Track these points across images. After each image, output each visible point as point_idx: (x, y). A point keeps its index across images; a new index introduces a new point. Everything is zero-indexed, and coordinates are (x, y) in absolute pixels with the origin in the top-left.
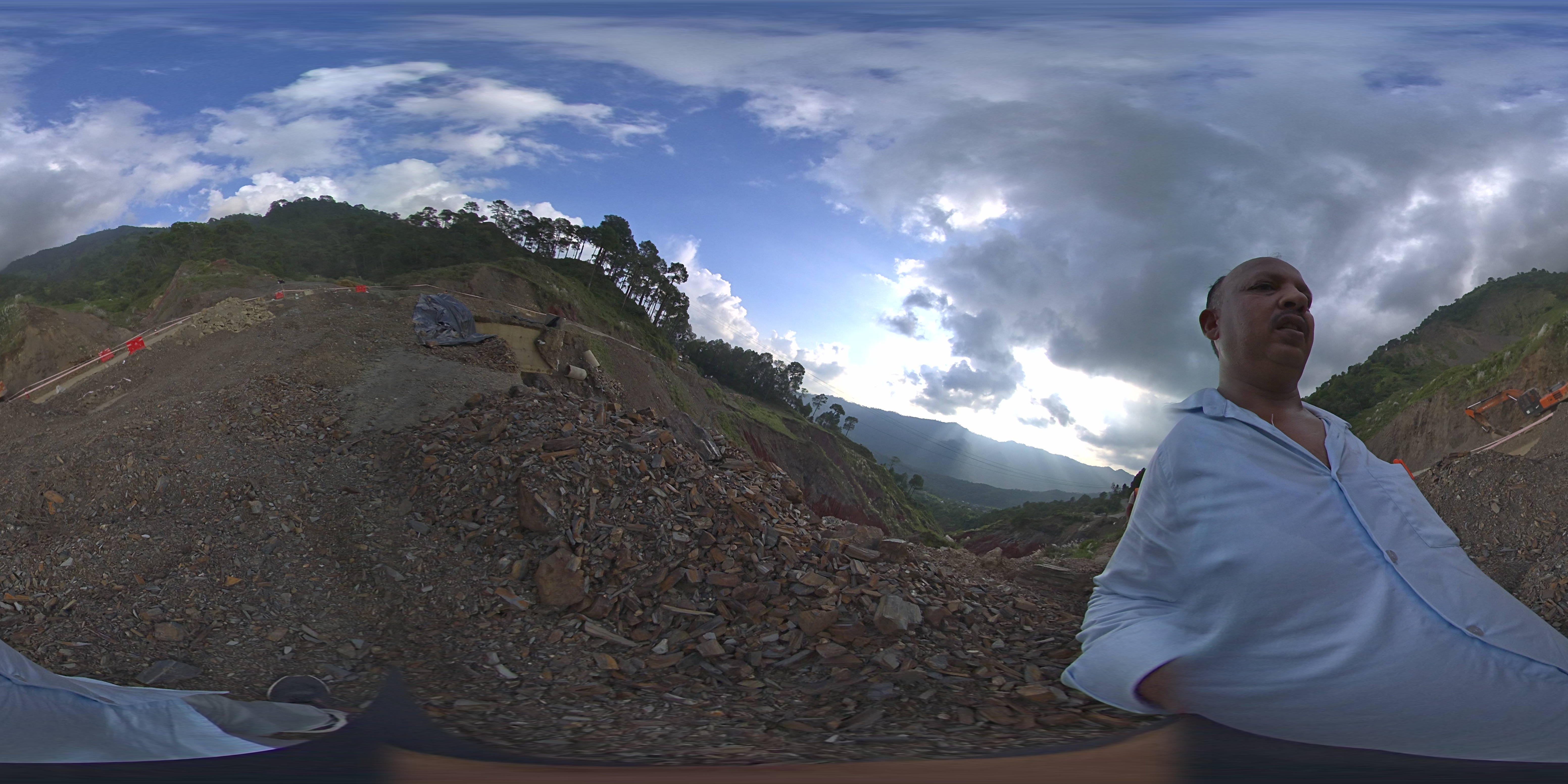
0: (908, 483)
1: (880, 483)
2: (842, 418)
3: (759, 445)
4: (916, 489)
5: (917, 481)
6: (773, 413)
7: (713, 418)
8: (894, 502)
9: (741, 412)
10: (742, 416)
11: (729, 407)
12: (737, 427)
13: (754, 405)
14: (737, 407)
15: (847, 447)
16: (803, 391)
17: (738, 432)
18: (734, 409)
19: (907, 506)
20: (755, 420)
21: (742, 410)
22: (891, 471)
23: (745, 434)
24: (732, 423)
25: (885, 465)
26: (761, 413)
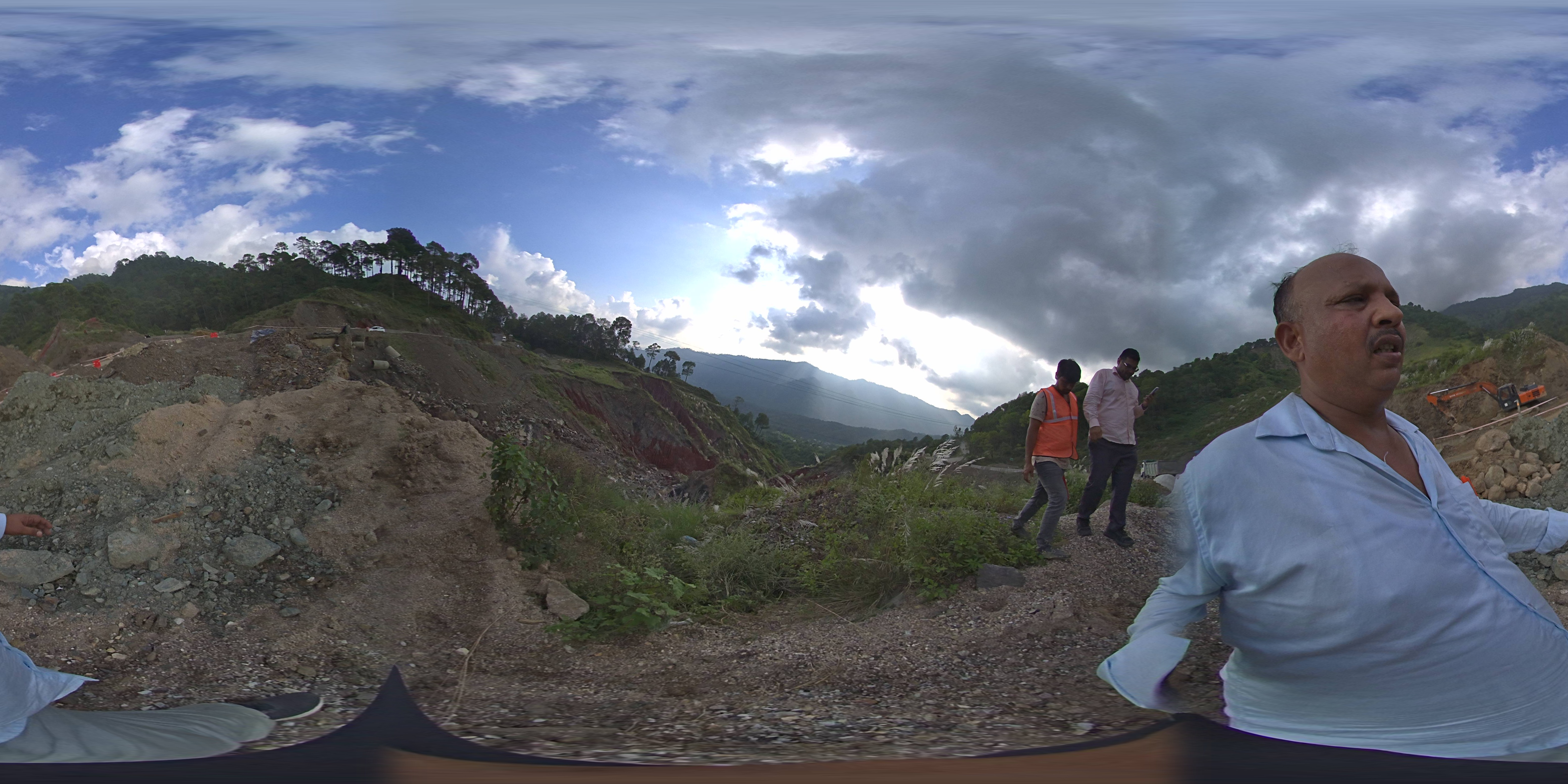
0: (754, 423)
1: (722, 424)
2: (679, 365)
3: (582, 398)
4: (762, 428)
5: (763, 420)
6: (602, 369)
7: (526, 381)
8: (738, 442)
9: (560, 372)
10: (561, 375)
11: (547, 369)
12: (556, 386)
13: (580, 365)
14: (558, 368)
15: (686, 391)
16: (634, 344)
17: (558, 390)
18: (552, 371)
19: (754, 446)
20: (576, 377)
21: (564, 370)
22: (736, 412)
23: (567, 392)
24: (550, 383)
25: (729, 406)
26: (586, 370)
